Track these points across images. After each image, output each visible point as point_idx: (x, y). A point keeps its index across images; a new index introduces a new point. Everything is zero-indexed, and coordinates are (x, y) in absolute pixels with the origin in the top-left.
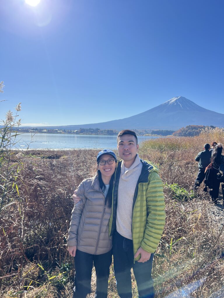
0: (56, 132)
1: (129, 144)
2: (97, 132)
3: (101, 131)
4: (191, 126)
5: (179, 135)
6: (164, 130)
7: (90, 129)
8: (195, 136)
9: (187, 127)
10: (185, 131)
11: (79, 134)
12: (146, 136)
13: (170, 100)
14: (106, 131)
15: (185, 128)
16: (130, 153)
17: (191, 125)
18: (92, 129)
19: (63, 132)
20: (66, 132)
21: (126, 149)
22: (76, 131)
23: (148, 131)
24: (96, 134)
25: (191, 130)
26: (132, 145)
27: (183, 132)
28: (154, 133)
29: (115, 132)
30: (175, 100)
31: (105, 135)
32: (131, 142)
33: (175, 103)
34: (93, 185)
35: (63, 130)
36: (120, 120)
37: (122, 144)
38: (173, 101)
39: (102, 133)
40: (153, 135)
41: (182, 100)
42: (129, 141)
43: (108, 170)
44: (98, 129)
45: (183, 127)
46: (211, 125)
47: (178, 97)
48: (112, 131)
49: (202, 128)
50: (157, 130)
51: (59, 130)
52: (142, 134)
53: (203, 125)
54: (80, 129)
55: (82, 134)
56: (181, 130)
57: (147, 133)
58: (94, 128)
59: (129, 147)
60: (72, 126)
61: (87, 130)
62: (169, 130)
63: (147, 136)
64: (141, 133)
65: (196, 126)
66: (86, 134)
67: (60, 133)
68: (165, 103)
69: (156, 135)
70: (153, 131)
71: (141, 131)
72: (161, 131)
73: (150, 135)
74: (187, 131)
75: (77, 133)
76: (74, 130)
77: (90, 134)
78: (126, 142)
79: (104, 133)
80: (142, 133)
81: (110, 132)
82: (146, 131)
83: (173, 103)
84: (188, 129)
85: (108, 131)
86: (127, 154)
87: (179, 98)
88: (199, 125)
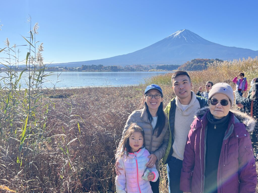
0: (57, 70)
1: (183, 83)
2: (100, 69)
3: (105, 68)
4: (197, 60)
5: (185, 69)
6: (169, 65)
7: (93, 66)
8: (203, 70)
9: (193, 61)
10: (190, 65)
11: (82, 71)
12: (151, 71)
13: (174, 33)
14: (109, 68)
15: (190, 62)
16: (186, 91)
17: (196, 58)
18: (95, 66)
19: (65, 70)
20: (68, 70)
21: (182, 88)
22: (78, 69)
23: (153, 66)
24: (100, 71)
25: (196, 63)
26: (186, 84)
27: (188, 66)
28: (159, 68)
29: (119, 68)
30: (180, 33)
31: (108, 71)
32: (185, 81)
33: (179, 37)
34: (142, 117)
35: (64, 67)
36: (124, 55)
37: (177, 84)
38: (177, 34)
39: (106, 70)
40: (159, 70)
41: (187, 33)
42: (182, 80)
43: (154, 104)
44: (101, 66)
45: (188, 61)
46: (216, 58)
47: (182, 30)
48: (116, 67)
49: (207, 61)
50: (162, 65)
51: (59, 68)
52: (147, 70)
53: (208, 59)
54: (82, 65)
55: (85, 71)
56: (186, 64)
57: (152, 68)
58: (97, 64)
59: (183, 86)
60: (73, 63)
61: (90, 67)
62: (174, 64)
63: (153, 71)
64: (146, 68)
65: (201, 60)
66: (89, 71)
67: (61, 70)
68: (170, 37)
69: (162, 71)
70: (158, 65)
71: (146, 67)
72: (166, 65)
73: (155, 70)
74: (192, 65)
75: (79, 70)
76: (76, 68)
77: (93, 71)
78: (181, 82)
79: (108, 69)
80: (148, 68)
81: (114, 68)
82: (151, 66)
83: (178, 36)
84: (194, 63)
85: (112, 67)
86: (183, 92)
87: (184, 31)
88: (204, 59)
